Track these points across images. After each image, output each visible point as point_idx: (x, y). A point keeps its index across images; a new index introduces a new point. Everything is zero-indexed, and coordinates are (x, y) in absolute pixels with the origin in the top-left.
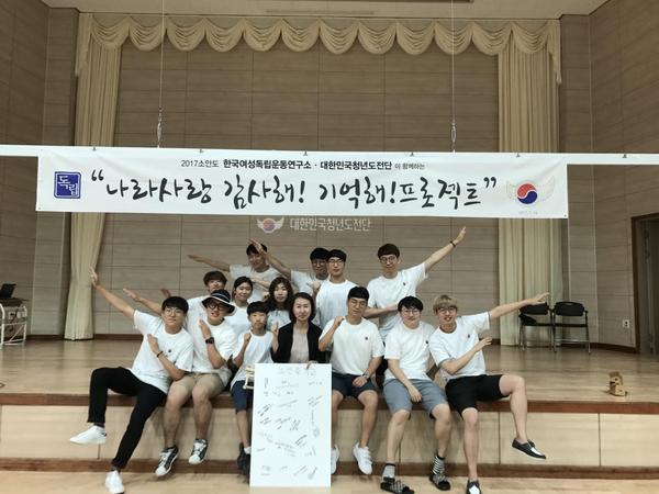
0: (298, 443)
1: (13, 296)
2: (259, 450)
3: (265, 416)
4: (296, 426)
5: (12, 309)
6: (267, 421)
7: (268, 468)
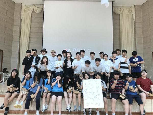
0: (95, 97)
1: (6, 71)
2: (86, 100)
3: (86, 92)
4: (94, 93)
5: (6, 74)
6: (87, 93)
7: (88, 104)
